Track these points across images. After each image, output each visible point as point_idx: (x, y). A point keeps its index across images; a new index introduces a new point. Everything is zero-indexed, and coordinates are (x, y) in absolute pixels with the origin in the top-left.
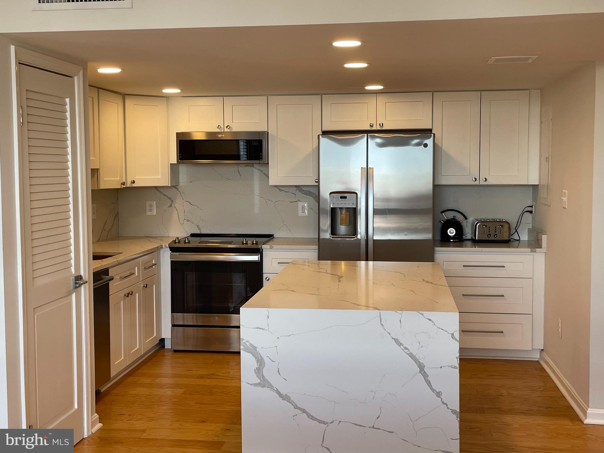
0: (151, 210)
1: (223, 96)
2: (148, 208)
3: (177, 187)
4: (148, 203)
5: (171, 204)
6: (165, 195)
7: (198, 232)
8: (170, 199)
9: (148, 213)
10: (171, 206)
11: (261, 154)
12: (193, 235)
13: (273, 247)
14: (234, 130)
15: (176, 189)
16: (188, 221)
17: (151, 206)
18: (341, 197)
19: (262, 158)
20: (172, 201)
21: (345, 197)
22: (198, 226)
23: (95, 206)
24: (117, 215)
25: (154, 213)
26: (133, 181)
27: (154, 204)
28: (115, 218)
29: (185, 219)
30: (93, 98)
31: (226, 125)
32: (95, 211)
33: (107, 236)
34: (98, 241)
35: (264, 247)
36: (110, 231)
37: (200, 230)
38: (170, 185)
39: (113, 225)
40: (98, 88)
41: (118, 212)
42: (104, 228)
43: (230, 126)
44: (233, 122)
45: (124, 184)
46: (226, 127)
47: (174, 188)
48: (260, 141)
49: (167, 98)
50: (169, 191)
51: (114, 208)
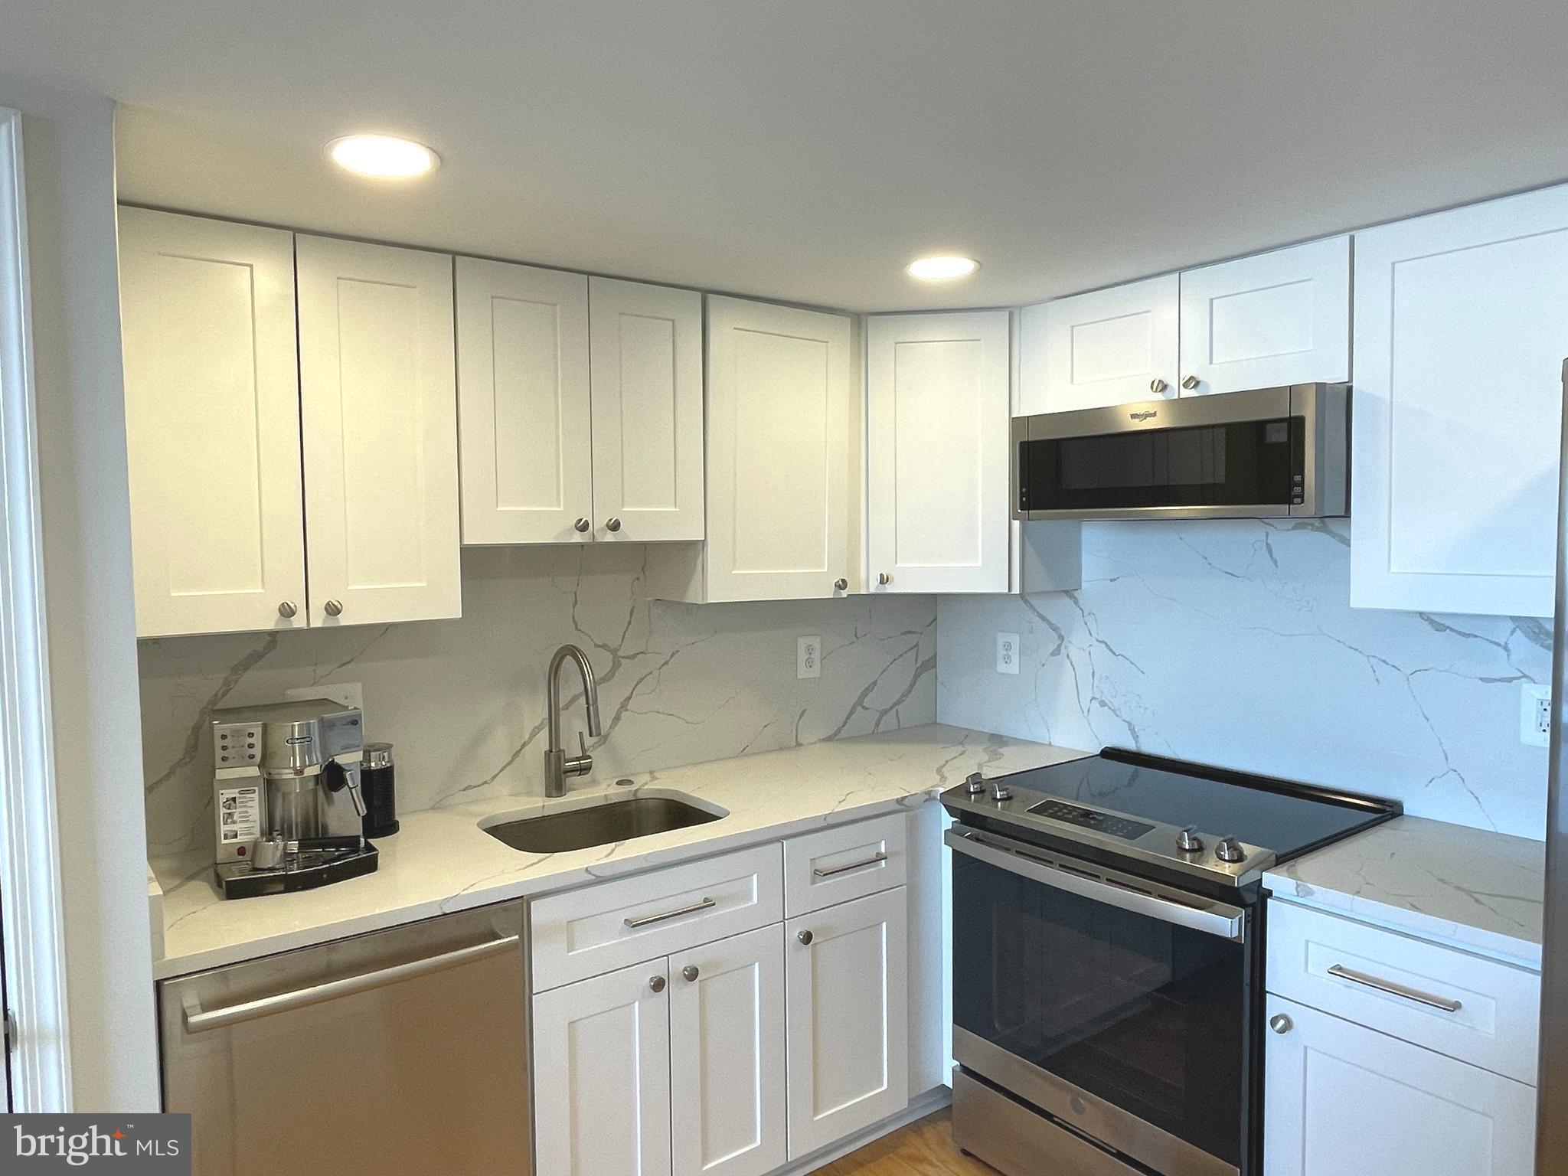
0: (1007, 659)
1: (1180, 270)
2: (1001, 652)
3: (1076, 594)
4: (1001, 638)
5: (1059, 646)
6: (1044, 619)
7: (1129, 744)
8: (1055, 629)
9: (1002, 667)
10: (1056, 652)
11: (1298, 478)
12: (1111, 754)
13: (1311, 893)
14: (1214, 391)
15: (1071, 602)
16: (1103, 704)
17: (1008, 646)
19: (1301, 496)
20: (1061, 638)
22: (1130, 724)
23: (816, 642)
24: (931, 663)
25: (1013, 668)
26: (881, 575)
27: (1015, 640)
28: (917, 676)
29: (1093, 698)
30: (673, 321)
31: (1186, 374)
32: (816, 656)
33: (877, 725)
34: (828, 739)
35: (1271, 880)
36: (894, 710)
37: (1136, 738)
38: (1016, 590)
39: (909, 691)
40: (706, 293)
41: (935, 656)
42: (860, 702)
43: (1200, 378)
44: (1211, 363)
45: (842, 585)
46: (1186, 385)
47: (1068, 599)
48: (1296, 424)
49: (1012, 313)
50: (1058, 609)
51: (917, 644)
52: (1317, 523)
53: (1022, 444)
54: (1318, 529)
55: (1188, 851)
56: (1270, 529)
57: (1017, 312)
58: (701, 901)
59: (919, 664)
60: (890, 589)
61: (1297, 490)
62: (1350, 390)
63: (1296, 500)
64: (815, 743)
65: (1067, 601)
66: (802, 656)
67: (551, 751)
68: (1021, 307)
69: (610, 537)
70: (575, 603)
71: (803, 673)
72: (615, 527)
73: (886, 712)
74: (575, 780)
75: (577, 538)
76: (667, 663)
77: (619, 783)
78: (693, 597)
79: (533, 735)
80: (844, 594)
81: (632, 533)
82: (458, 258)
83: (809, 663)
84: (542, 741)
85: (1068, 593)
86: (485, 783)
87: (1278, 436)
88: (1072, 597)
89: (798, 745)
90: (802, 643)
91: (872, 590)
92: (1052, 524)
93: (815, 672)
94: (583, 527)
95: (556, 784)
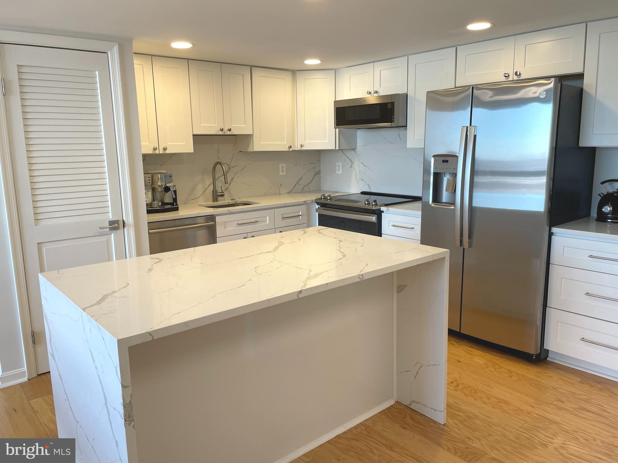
0: (339, 170)
1: (374, 62)
2: (337, 168)
4: (337, 164)
5: (352, 165)
6: (348, 158)
7: (367, 190)
8: (351, 160)
9: (337, 172)
10: (351, 167)
11: (393, 117)
12: (363, 193)
13: (389, 210)
14: (381, 94)
15: (355, 152)
16: (362, 180)
17: (339, 166)
18: (444, 161)
20: (352, 163)
21: (447, 161)
22: (368, 185)
23: (284, 165)
24: (319, 173)
25: (340, 172)
26: (301, 145)
27: (341, 164)
28: (314, 176)
29: (360, 179)
30: (243, 75)
31: (375, 90)
32: (285, 169)
33: (303, 189)
34: (289, 193)
35: (382, 209)
36: (308, 185)
37: (370, 188)
38: (337, 148)
39: (312, 181)
40: (251, 67)
41: (320, 171)
42: (298, 183)
43: (378, 91)
44: (380, 87)
45: (290, 147)
46: (374, 93)
47: (353, 150)
48: (393, 104)
49: (336, 71)
50: (350, 154)
51: (314, 167)
53: (336, 108)
55: (367, 204)
56: (399, 130)
57: (337, 70)
58: (255, 221)
59: (315, 173)
60: (303, 148)
61: (393, 119)
62: (407, 95)
63: (393, 122)
64: (285, 194)
65: (353, 152)
66: (281, 169)
67: (214, 190)
68: (338, 69)
69: (229, 133)
70: (218, 152)
71: (281, 173)
72: (230, 130)
73: (305, 186)
74: (220, 198)
75: (220, 133)
76: (243, 169)
77: (231, 200)
78: (250, 150)
79: (208, 187)
80: (291, 150)
81: (234, 132)
82: (189, 60)
83: (283, 171)
84: (211, 188)
85: (354, 149)
86: (197, 198)
87: (389, 106)
88: (355, 151)
89: (280, 194)
90: (281, 165)
91: (299, 149)
92: (348, 130)
93: (284, 173)
94: (222, 130)
95: (215, 199)
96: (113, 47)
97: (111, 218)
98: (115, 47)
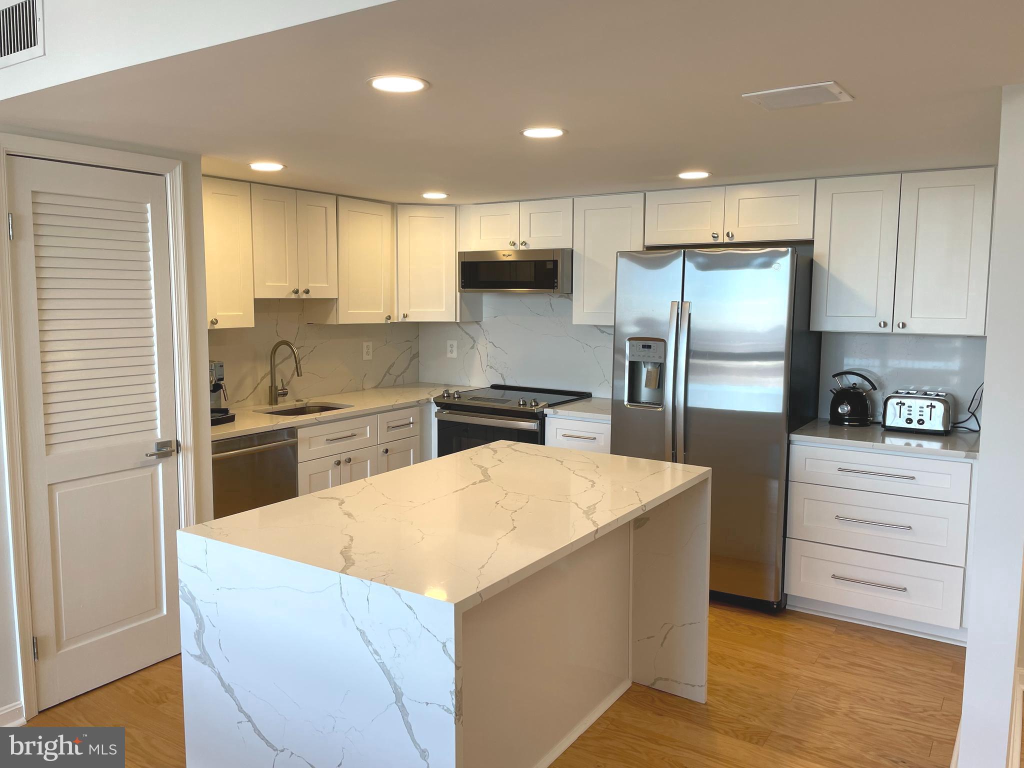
0: (452, 352)
1: (519, 201)
2: (449, 349)
3: (480, 323)
4: (450, 343)
5: (474, 345)
6: (467, 334)
7: (501, 382)
8: (472, 338)
9: (449, 355)
10: (472, 348)
11: (556, 281)
12: (495, 387)
13: (557, 412)
14: (531, 248)
15: (478, 326)
16: (491, 367)
17: (452, 346)
18: (644, 347)
19: (557, 287)
20: (474, 341)
21: (649, 347)
22: (502, 375)
23: (370, 344)
24: (416, 355)
25: (454, 355)
26: (404, 314)
27: (455, 343)
28: (411, 360)
29: (488, 365)
30: (326, 208)
31: (522, 241)
32: (371, 351)
33: (395, 381)
34: (376, 387)
35: (546, 411)
36: (402, 376)
37: (504, 380)
38: (458, 321)
39: (407, 368)
40: (338, 195)
41: (418, 353)
42: (388, 372)
43: (527, 242)
44: (530, 237)
45: (389, 318)
46: (522, 244)
47: (476, 325)
48: (555, 262)
49: (456, 207)
50: (472, 329)
51: (411, 347)
52: (566, 295)
53: (462, 262)
54: (565, 297)
55: (522, 405)
56: (551, 297)
57: (458, 207)
58: (350, 434)
59: (412, 355)
60: (408, 320)
61: (556, 284)
62: (573, 251)
63: (556, 288)
64: (370, 389)
65: (476, 326)
66: (365, 350)
67: (272, 386)
68: (460, 205)
69: (304, 296)
70: (277, 324)
71: (366, 357)
72: (307, 292)
73: (399, 376)
74: (280, 399)
75: (293, 296)
76: (312, 351)
77: (296, 401)
78: (331, 321)
79: (262, 380)
80: (389, 322)
81: (313, 295)
83: (368, 354)
84: (267, 382)
85: (477, 322)
86: (244, 400)
87: (550, 266)
88: (479, 324)
89: (364, 389)
90: (365, 344)
91: (400, 320)
92: (472, 294)
93: (370, 357)
94: (296, 292)
95: (273, 400)
96: (175, 168)
97: (160, 437)
98: (178, 167)
